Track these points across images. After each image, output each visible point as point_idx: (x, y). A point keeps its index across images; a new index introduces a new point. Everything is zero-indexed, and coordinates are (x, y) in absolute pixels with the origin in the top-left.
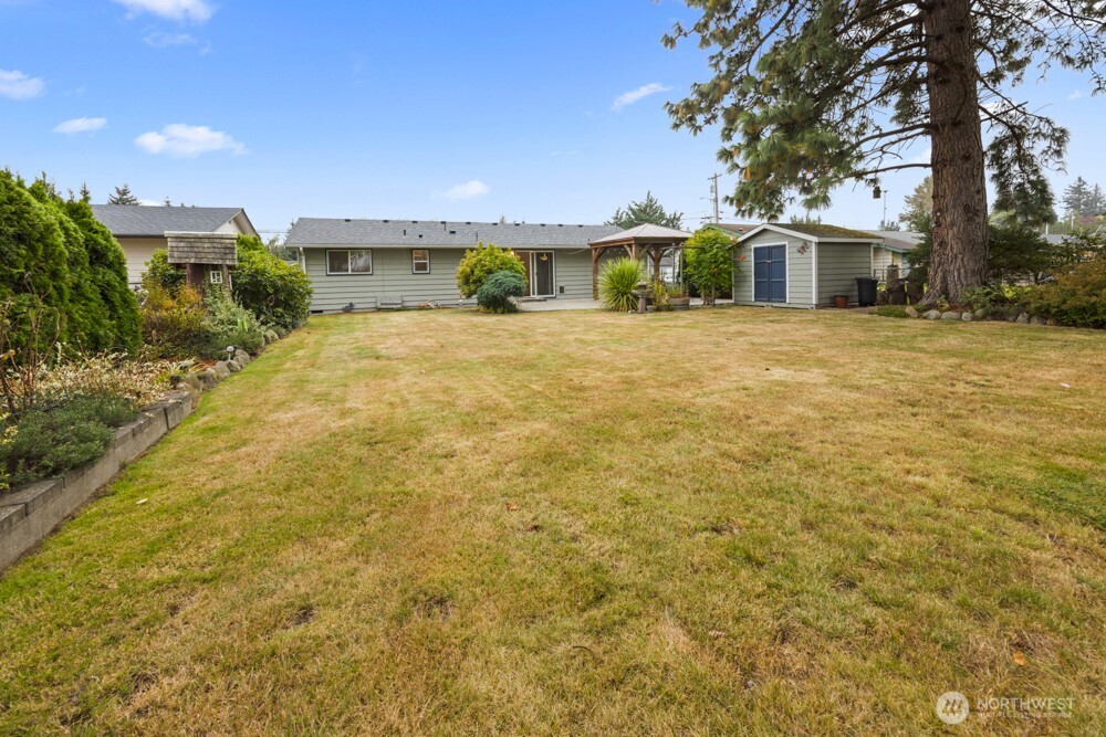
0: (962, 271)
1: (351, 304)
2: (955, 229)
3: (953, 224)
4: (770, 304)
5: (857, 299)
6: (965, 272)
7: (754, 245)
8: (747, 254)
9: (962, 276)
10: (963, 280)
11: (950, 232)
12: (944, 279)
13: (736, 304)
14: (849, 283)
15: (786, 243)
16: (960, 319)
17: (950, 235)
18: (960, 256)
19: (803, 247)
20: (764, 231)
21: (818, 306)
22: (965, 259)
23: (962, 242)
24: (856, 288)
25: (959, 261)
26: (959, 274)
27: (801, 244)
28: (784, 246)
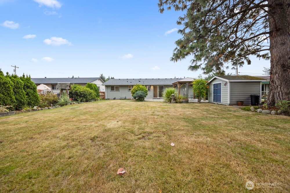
0: (280, 93)
1: (115, 98)
2: (277, 75)
3: (276, 73)
4: (217, 103)
5: (250, 103)
6: (282, 93)
7: (213, 83)
8: (211, 86)
9: (281, 95)
10: (281, 97)
11: (275, 76)
12: (273, 96)
13: (209, 102)
14: (248, 96)
15: (221, 82)
16: (270, 113)
17: (275, 78)
18: (279, 87)
19: (226, 84)
20: (215, 79)
21: (230, 105)
22: (282, 88)
23: (281, 80)
24: (250, 98)
25: (279, 89)
26: (279, 94)
27: (225, 83)
28: (221, 83)
